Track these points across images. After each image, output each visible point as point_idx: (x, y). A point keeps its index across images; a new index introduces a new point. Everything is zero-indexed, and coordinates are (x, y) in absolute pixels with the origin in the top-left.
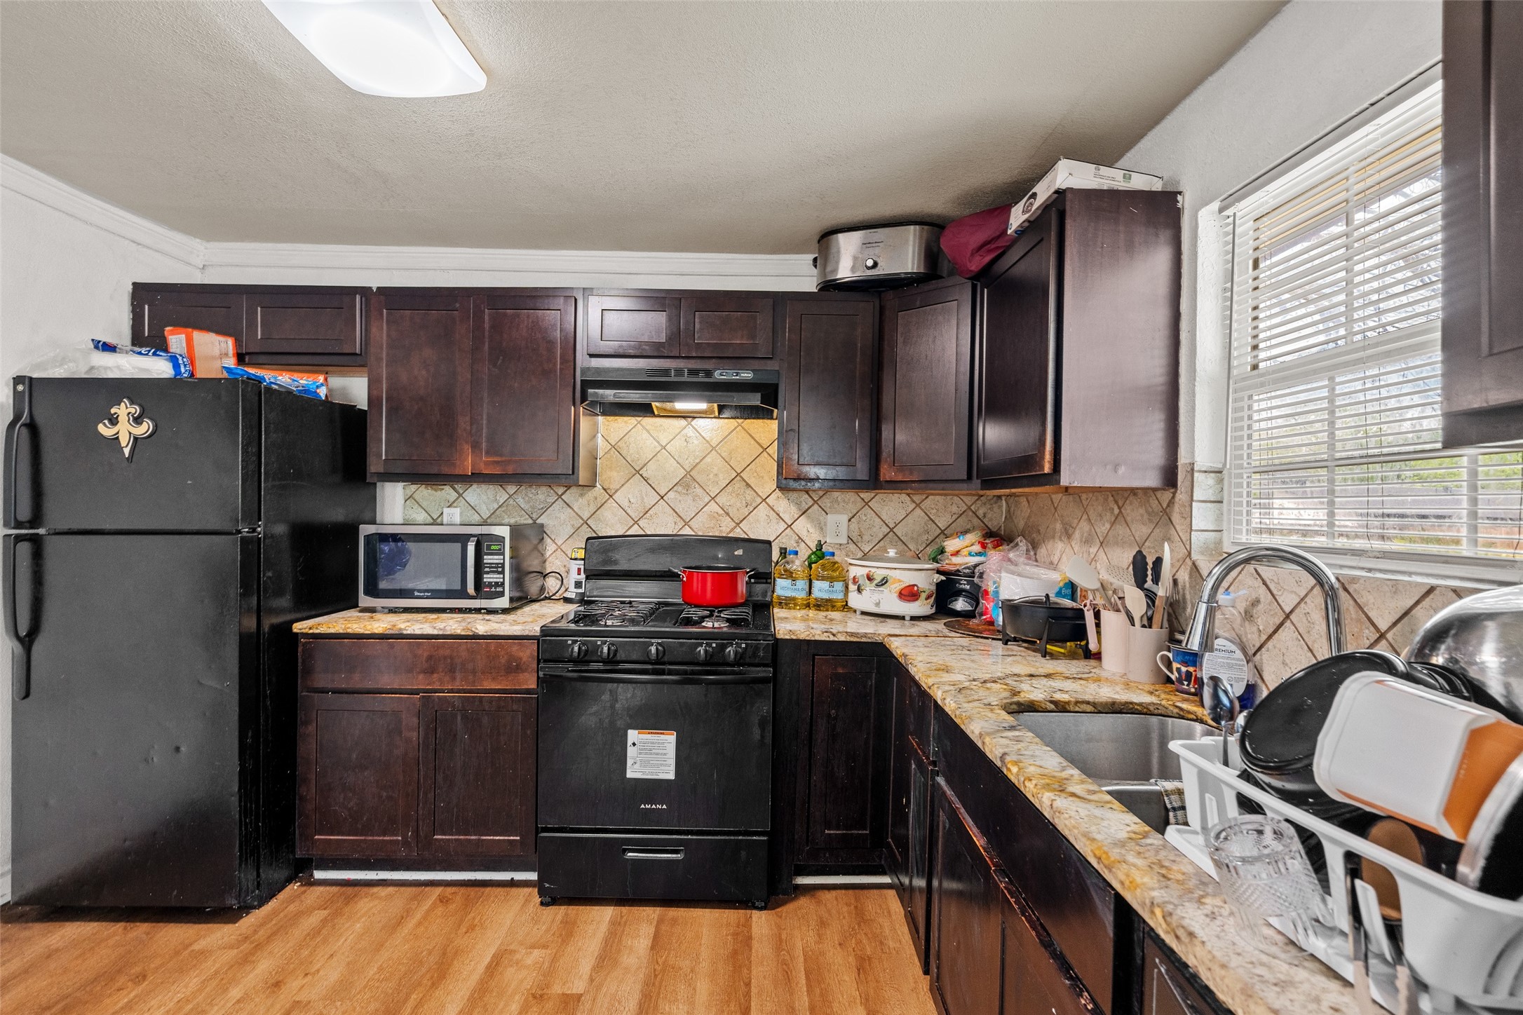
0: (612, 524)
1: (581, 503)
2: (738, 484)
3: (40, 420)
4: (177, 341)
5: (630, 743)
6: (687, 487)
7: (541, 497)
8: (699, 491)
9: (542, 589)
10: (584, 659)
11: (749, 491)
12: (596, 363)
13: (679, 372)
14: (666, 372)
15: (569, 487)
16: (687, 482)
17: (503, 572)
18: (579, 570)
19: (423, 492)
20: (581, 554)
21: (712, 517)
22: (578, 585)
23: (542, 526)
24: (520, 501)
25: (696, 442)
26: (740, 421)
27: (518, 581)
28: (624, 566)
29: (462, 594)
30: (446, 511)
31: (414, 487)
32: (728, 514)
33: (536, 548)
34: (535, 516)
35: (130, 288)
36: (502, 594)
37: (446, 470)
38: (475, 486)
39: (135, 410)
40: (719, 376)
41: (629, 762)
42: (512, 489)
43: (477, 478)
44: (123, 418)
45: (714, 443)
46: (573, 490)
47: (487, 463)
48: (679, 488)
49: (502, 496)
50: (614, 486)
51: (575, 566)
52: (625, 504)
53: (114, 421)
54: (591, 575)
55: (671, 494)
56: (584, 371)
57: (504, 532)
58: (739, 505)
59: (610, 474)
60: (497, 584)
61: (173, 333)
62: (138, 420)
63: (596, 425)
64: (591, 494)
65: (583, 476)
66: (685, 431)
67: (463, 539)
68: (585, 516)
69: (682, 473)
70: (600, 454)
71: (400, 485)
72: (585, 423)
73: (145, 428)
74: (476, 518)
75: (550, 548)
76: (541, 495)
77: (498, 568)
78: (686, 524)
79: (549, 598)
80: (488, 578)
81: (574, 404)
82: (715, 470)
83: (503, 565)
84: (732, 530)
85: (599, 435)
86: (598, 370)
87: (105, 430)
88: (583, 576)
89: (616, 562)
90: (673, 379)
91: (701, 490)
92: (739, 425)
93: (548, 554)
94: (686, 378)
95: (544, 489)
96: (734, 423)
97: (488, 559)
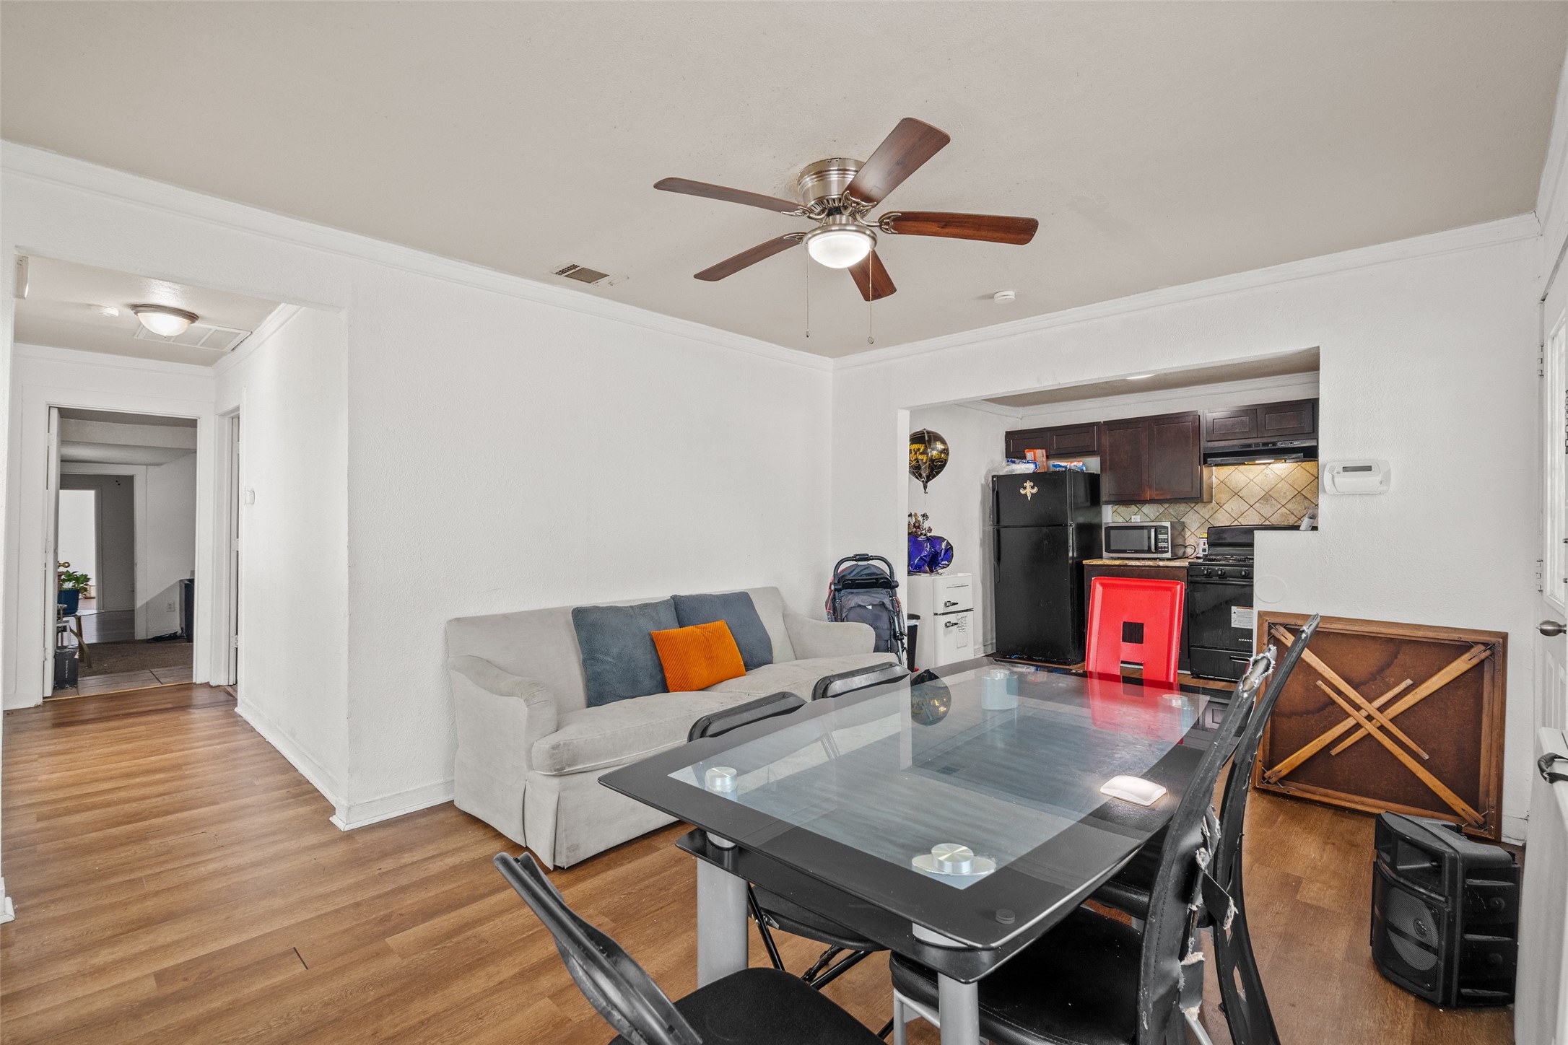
0: (1222, 520)
1: (1204, 511)
2: (1299, 497)
3: (999, 491)
4: (1029, 455)
5: (1232, 612)
6: (1267, 500)
7: (1182, 509)
8: (1274, 502)
9: (1184, 553)
10: (1209, 575)
11: (1306, 501)
12: (1210, 444)
13: (1257, 445)
14: (1250, 446)
15: (1197, 503)
16: (1267, 497)
17: (1167, 542)
18: (1204, 543)
19: (1121, 509)
20: (1206, 535)
21: (1282, 515)
22: (1204, 550)
23: (1183, 522)
24: (1171, 511)
25: (1272, 476)
26: (1300, 463)
27: (1174, 546)
28: (1229, 540)
29: (1149, 551)
30: (1133, 517)
31: (1116, 507)
32: (1293, 514)
33: (1180, 534)
34: (1179, 518)
35: (1005, 433)
36: (1168, 551)
37: (1137, 498)
38: (1147, 505)
39: (1032, 484)
40: (1280, 445)
41: (1233, 621)
42: (1166, 506)
43: (1152, 501)
44: (1028, 487)
45: (1283, 476)
46: (1200, 505)
47: (1157, 495)
48: (1262, 501)
49: (1161, 509)
50: (1222, 502)
51: (1202, 541)
52: (1229, 510)
53: (1025, 488)
54: (1211, 545)
55: (1257, 505)
56: (1205, 448)
57: (1168, 524)
58: (1300, 508)
59: (1219, 495)
60: (1165, 547)
61: (1028, 452)
62: (1033, 488)
63: (1212, 472)
64: (1210, 506)
65: (1205, 497)
66: (1265, 471)
67: (1149, 528)
68: (1207, 517)
69: (1264, 493)
70: (1214, 486)
71: (1110, 506)
72: (1206, 471)
73: (1035, 490)
74: (1148, 520)
75: (1188, 533)
76: (1182, 507)
77: (1165, 540)
78: (1267, 519)
79: (1188, 557)
80: (1160, 545)
81: (1200, 465)
82: (1284, 491)
83: (1167, 539)
84: (1296, 522)
85: (1214, 476)
86: (1212, 448)
87: (1022, 492)
88: (1207, 546)
89: (1225, 539)
90: (1254, 449)
91: (1275, 502)
92: (1299, 465)
93: (1187, 537)
94: (1261, 448)
95: (1183, 505)
96: (1296, 464)
97: (1160, 536)
